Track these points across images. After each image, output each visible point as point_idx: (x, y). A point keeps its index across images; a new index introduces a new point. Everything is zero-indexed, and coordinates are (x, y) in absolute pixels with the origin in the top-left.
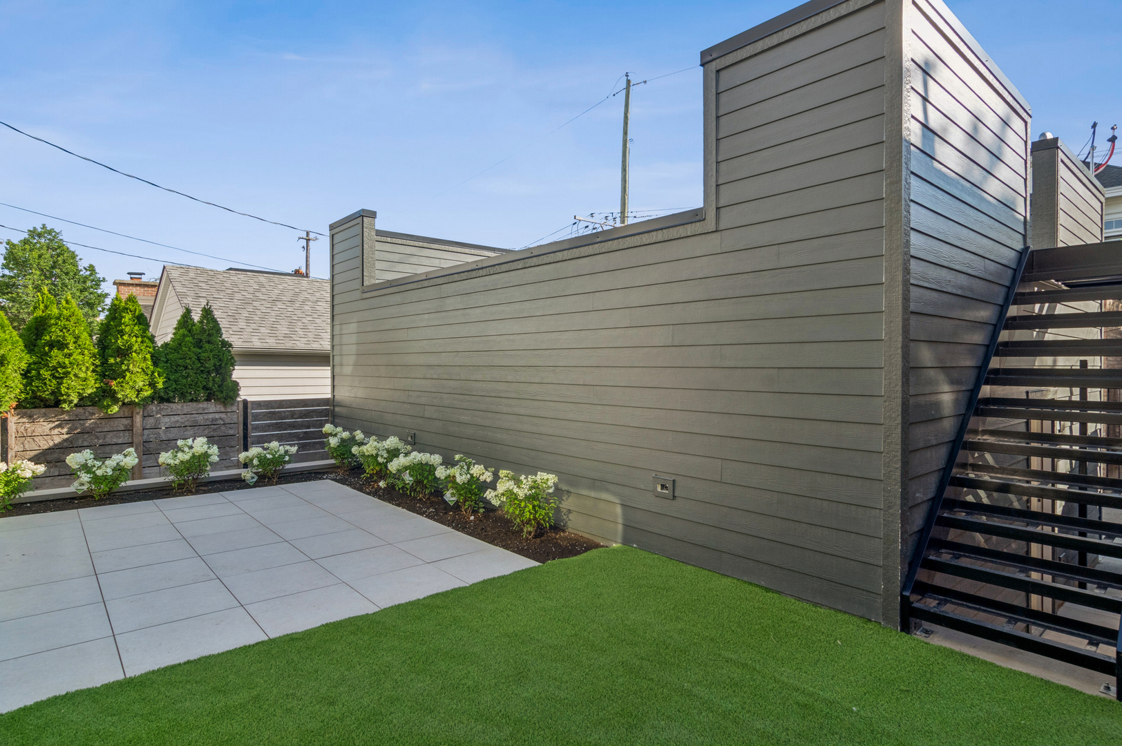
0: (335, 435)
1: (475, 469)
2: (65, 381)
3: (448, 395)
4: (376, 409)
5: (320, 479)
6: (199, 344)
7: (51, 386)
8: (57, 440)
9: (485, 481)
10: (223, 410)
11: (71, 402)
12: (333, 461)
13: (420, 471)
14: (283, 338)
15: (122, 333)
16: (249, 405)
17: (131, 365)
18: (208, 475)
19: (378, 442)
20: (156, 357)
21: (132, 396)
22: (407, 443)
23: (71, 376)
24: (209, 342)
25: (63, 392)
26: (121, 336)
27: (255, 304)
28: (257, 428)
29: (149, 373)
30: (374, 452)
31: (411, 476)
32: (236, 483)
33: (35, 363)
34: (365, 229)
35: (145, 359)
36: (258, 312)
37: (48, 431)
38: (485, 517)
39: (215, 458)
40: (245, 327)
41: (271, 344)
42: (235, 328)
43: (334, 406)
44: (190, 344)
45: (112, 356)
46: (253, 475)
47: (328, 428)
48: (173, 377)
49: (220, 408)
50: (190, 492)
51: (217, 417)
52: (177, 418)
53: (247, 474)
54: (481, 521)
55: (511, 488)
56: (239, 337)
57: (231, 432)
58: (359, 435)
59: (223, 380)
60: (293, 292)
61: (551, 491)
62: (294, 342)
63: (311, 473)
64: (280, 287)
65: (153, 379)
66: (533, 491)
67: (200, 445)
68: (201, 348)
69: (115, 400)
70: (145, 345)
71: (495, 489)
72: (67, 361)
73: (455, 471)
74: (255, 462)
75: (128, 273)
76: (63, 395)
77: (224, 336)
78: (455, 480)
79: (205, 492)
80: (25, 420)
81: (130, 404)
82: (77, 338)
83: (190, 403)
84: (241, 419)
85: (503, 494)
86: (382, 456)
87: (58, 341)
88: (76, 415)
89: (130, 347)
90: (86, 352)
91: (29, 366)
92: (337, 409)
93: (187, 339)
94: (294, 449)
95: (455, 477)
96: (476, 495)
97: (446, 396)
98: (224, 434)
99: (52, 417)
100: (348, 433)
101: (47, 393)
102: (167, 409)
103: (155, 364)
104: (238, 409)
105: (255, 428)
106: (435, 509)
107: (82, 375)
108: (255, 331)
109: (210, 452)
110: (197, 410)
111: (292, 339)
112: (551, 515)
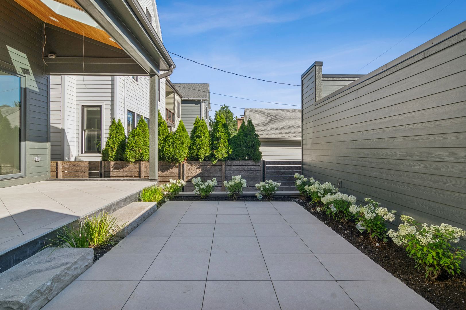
0: (300, 179)
1: (379, 210)
2: (200, 150)
3: (362, 158)
4: (321, 167)
5: (292, 201)
6: (246, 136)
7: (196, 152)
8: (198, 173)
9: (388, 220)
10: (255, 164)
11: (202, 158)
12: (298, 192)
13: (341, 205)
14: (285, 134)
15: (218, 131)
16: (265, 163)
17: (221, 144)
18: (242, 193)
19: (320, 185)
20: (230, 141)
21: (221, 157)
22: (336, 186)
23: (202, 148)
24: (250, 135)
25: (199, 155)
26: (218, 133)
27: (275, 121)
28: (269, 173)
29: (227, 147)
30: (316, 190)
31: (335, 207)
32: (253, 198)
33: (192, 144)
34: (316, 72)
35: (226, 142)
36: (276, 124)
37: (195, 169)
38: (388, 246)
39: (245, 186)
40: (270, 130)
41: (280, 137)
42: (266, 131)
43: (303, 165)
44: (242, 136)
45: (215, 141)
46: (261, 195)
47: (297, 175)
48: (236, 149)
49: (254, 163)
50: (235, 200)
51: (252, 167)
52: (237, 167)
53: (258, 194)
54: (384, 248)
55: (413, 232)
56: (267, 134)
57: (258, 174)
58: (312, 180)
59: (255, 151)
60: (292, 115)
61: (456, 241)
62: (289, 136)
63: (288, 197)
64: (287, 113)
65: (228, 150)
66: (437, 241)
67: (238, 179)
68: (247, 137)
69: (216, 159)
70: (226, 136)
71: (397, 230)
72: (201, 143)
73: (364, 210)
74: (262, 189)
75: (241, 116)
76: (199, 156)
77: (256, 133)
78: (364, 216)
79: (241, 200)
80: (189, 165)
81: (220, 160)
82: (204, 134)
83: (242, 161)
84: (262, 169)
85: (404, 237)
86: (320, 193)
87: (199, 135)
88: (204, 164)
89: (221, 137)
90: (207, 139)
91: (190, 145)
92: (304, 166)
93: (242, 133)
94: (279, 185)
95: (364, 213)
96: (381, 229)
97: (360, 159)
98: (255, 175)
99: (197, 164)
100: (306, 178)
101: (195, 155)
102: (234, 163)
103: (229, 144)
104: (261, 164)
105: (268, 173)
106: (351, 231)
107: (205, 148)
108: (273, 131)
109: (242, 182)
110: (245, 164)
111: (289, 134)
112: (457, 265)
